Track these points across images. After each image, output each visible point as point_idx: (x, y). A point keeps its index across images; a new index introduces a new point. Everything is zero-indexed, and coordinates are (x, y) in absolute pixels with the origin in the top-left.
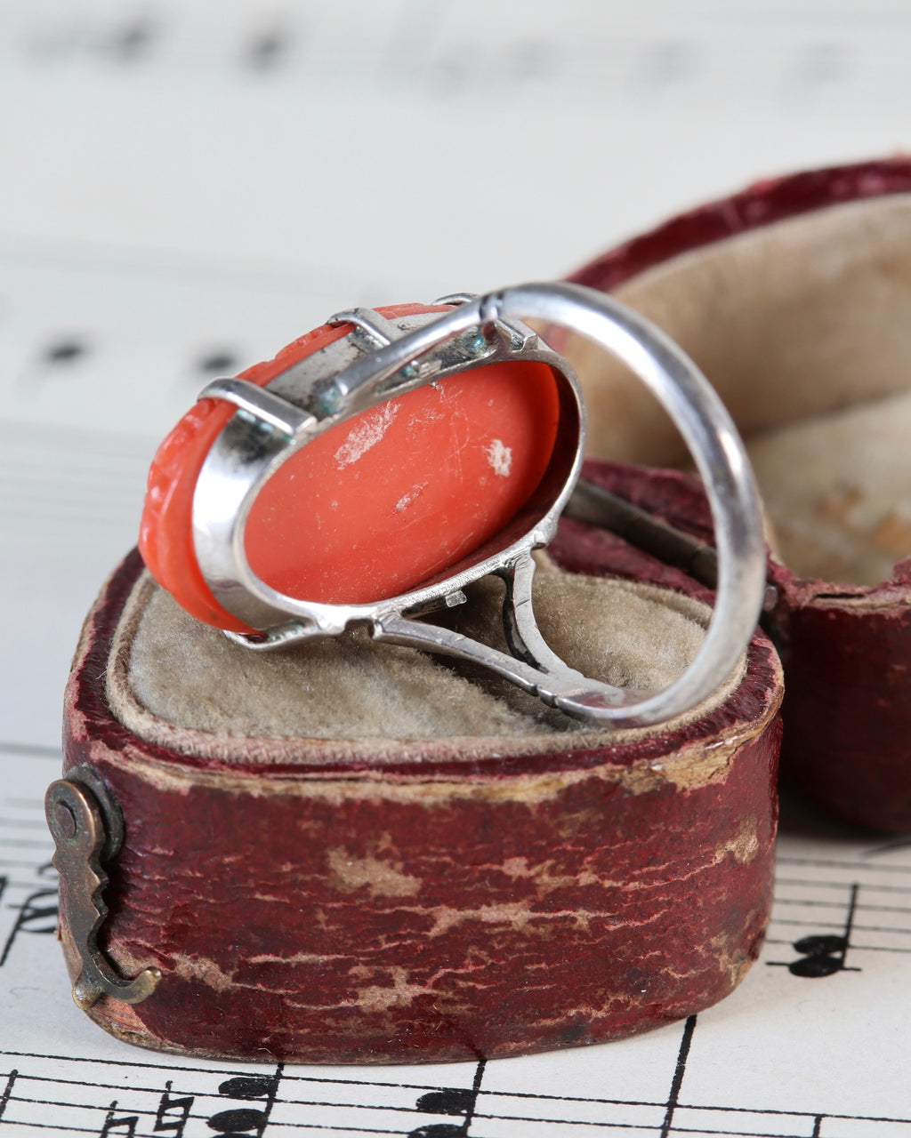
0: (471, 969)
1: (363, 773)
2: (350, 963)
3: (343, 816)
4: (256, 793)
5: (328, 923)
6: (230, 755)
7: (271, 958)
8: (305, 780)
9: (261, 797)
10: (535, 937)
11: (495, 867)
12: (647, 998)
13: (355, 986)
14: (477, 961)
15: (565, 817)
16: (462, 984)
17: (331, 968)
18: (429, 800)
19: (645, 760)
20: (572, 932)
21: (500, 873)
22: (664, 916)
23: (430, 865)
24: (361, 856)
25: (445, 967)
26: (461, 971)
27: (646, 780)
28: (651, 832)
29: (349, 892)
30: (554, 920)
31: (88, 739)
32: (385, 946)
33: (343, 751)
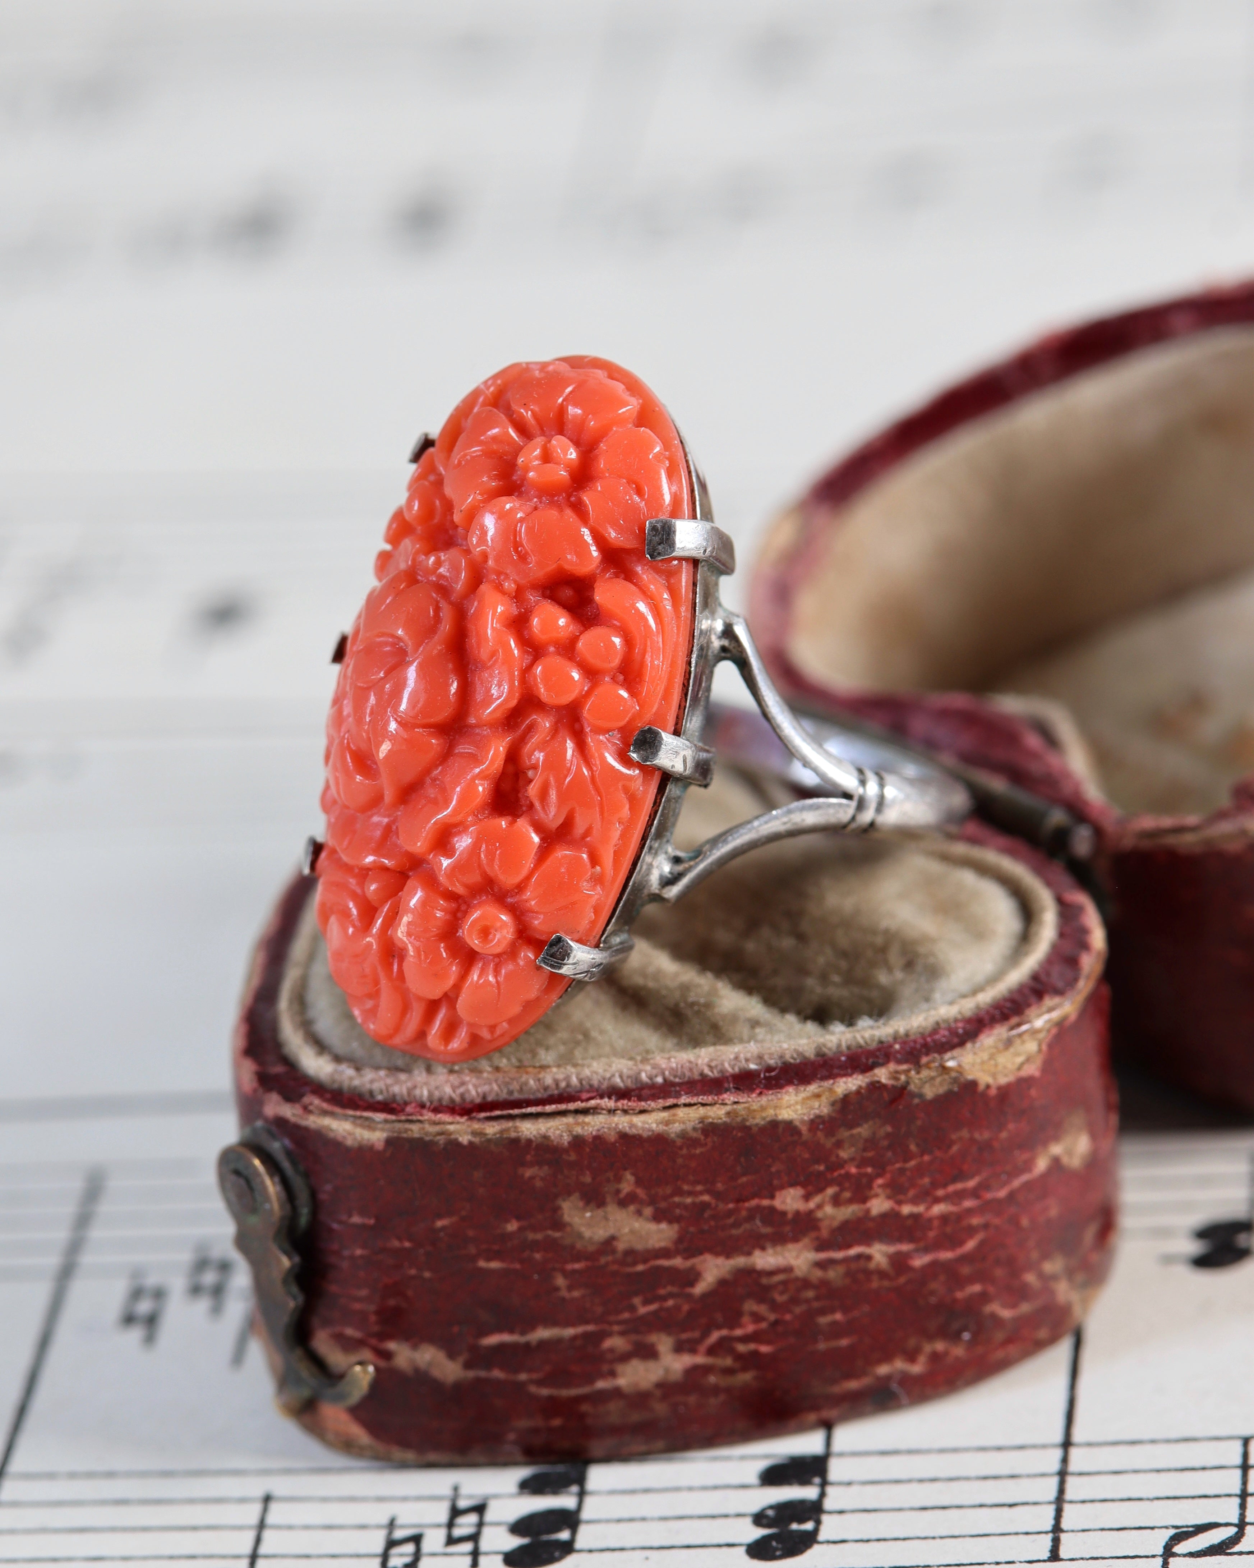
0: (750, 1328)
1: (593, 1103)
2: (602, 1335)
3: (573, 1157)
4: (464, 1139)
5: (570, 1288)
6: (431, 1094)
7: (506, 1338)
8: (525, 1116)
9: (471, 1143)
10: (824, 1283)
11: (766, 1202)
12: (973, 1343)
13: (612, 1362)
14: (757, 1318)
15: (844, 1134)
16: (741, 1348)
17: (578, 1343)
18: (676, 1128)
19: (936, 1055)
20: (868, 1273)
21: (772, 1210)
22: (982, 1244)
23: (685, 1207)
24: (601, 1204)
25: (719, 1327)
26: (738, 1332)
27: (938, 1080)
28: (952, 1143)
29: (591, 1248)
30: (846, 1260)
31: (260, 1092)
32: (643, 1310)
33: (567, 1078)
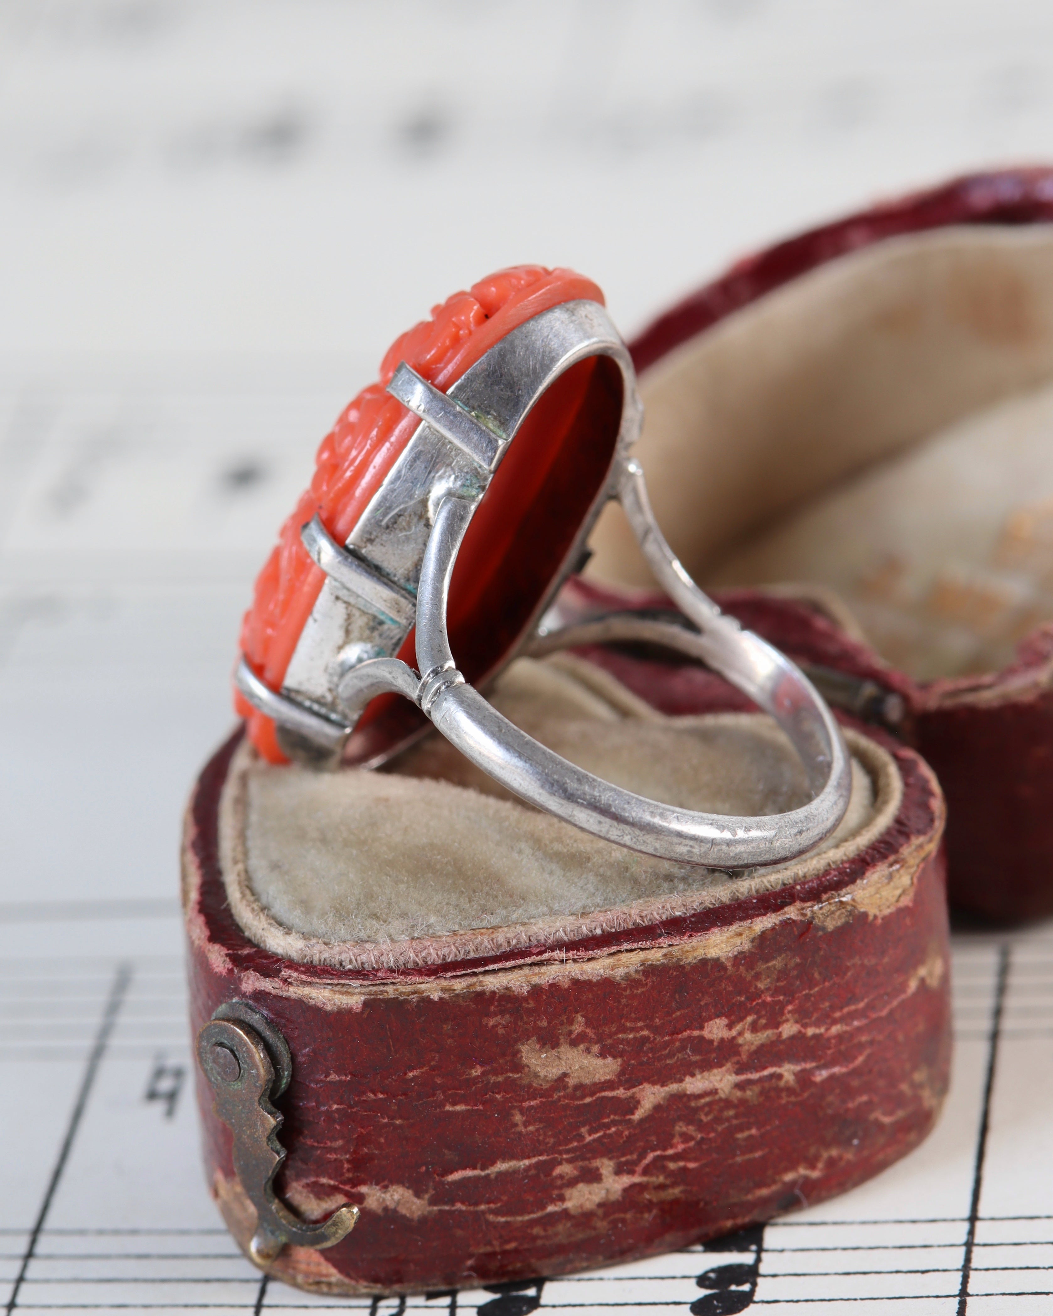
0: (680, 1147)
1: (546, 956)
2: (555, 1163)
3: (532, 1004)
4: (435, 996)
5: (526, 1124)
6: (396, 961)
7: (469, 1173)
8: (486, 973)
9: (441, 999)
10: (743, 1102)
11: (696, 1033)
12: (860, 1148)
13: (560, 1188)
14: (686, 1138)
15: (761, 967)
16: (672, 1166)
17: (533, 1172)
18: (620, 972)
19: (833, 892)
20: (779, 1090)
21: (701, 1038)
22: (869, 1057)
23: (628, 1042)
24: (555, 1045)
25: (654, 1150)
26: (670, 1152)
27: (838, 913)
28: (848, 969)
29: (545, 1086)
30: (761, 1080)
31: (236, 971)
32: (589, 1139)
33: (517, 936)
